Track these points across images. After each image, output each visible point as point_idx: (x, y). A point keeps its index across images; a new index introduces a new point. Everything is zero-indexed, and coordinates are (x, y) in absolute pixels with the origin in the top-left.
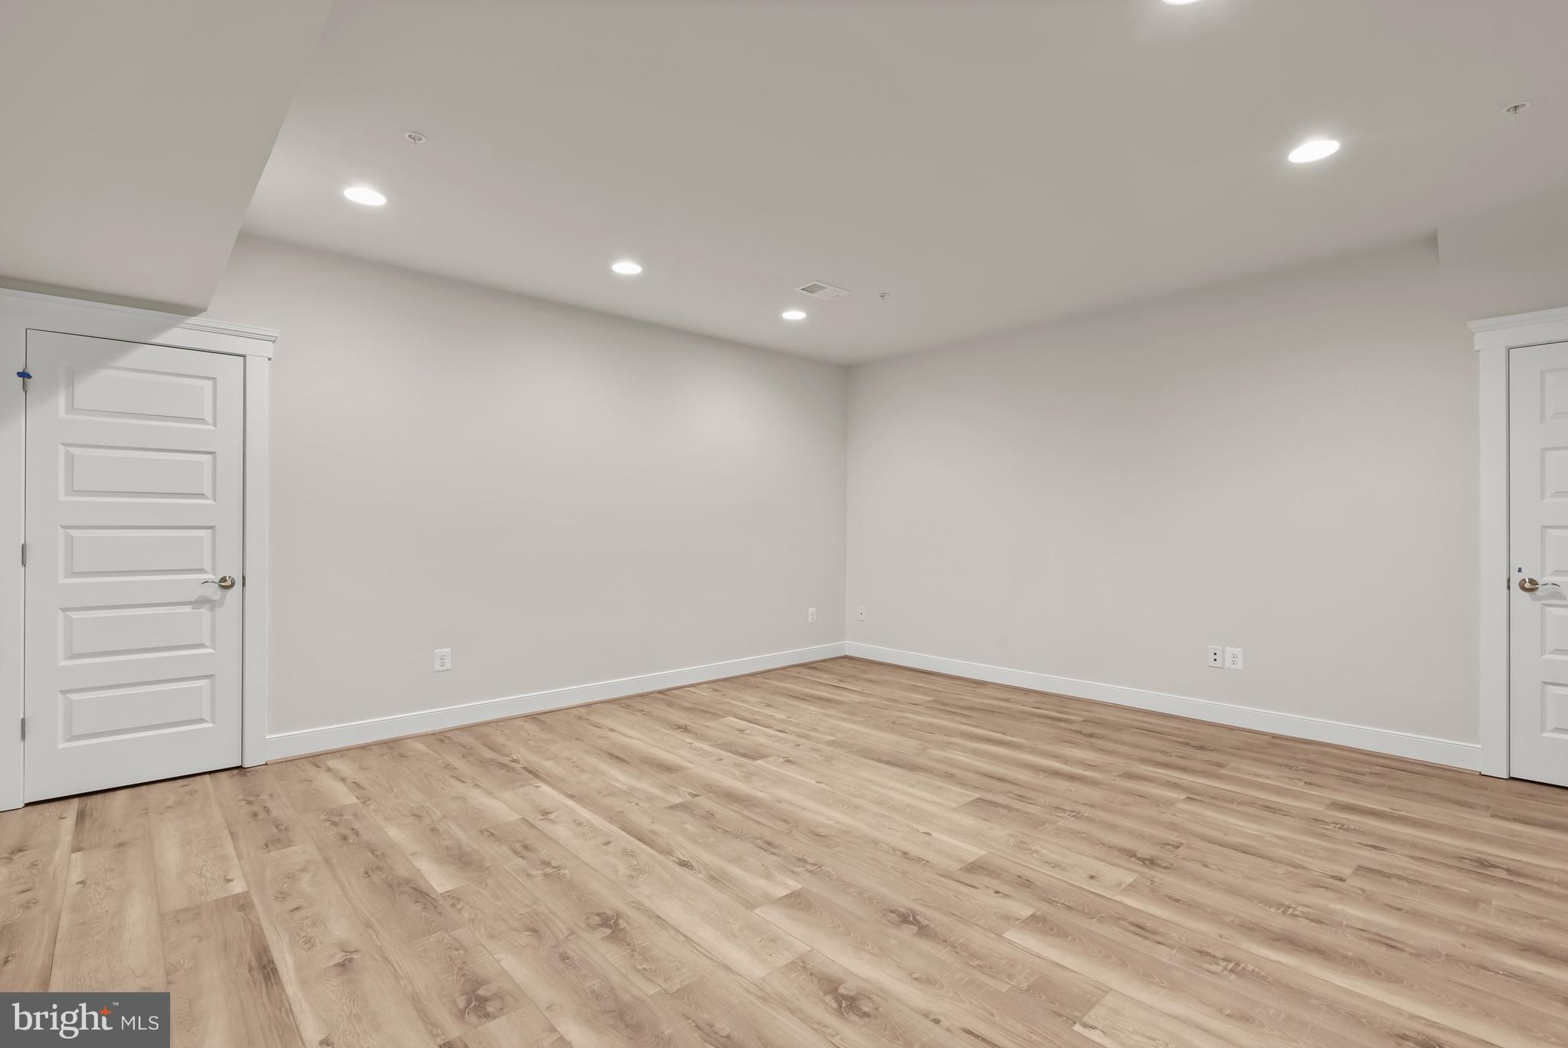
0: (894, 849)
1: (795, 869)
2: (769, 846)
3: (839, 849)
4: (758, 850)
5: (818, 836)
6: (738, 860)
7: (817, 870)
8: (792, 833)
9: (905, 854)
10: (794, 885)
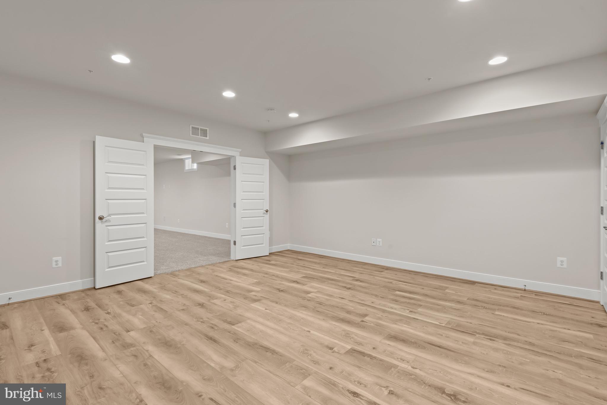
0: (280, 304)
1: (310, 298)
2: (320, 303)
3: (298, 304)
4: (324, 302)
5: (305, 307)
6: (327, 300)
7: (304, 298)
8: (314, 307)
9: (277, 303)
10: (309, 295)
